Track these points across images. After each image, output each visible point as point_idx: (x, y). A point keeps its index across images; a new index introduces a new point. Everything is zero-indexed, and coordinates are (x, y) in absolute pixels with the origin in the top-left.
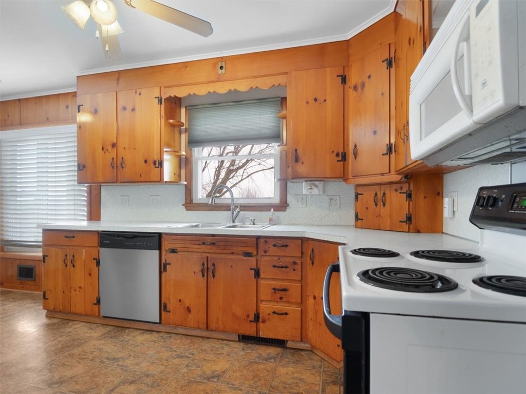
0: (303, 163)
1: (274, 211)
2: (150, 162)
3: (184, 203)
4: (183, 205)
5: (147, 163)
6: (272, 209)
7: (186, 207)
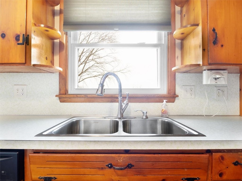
0: (222, 46)
1: (167, 102)
2: (11, 36)
3: (58, 93)
4: (56, 96)
5: (6, 38)
6: (165, 101)
7: (60, 98)
